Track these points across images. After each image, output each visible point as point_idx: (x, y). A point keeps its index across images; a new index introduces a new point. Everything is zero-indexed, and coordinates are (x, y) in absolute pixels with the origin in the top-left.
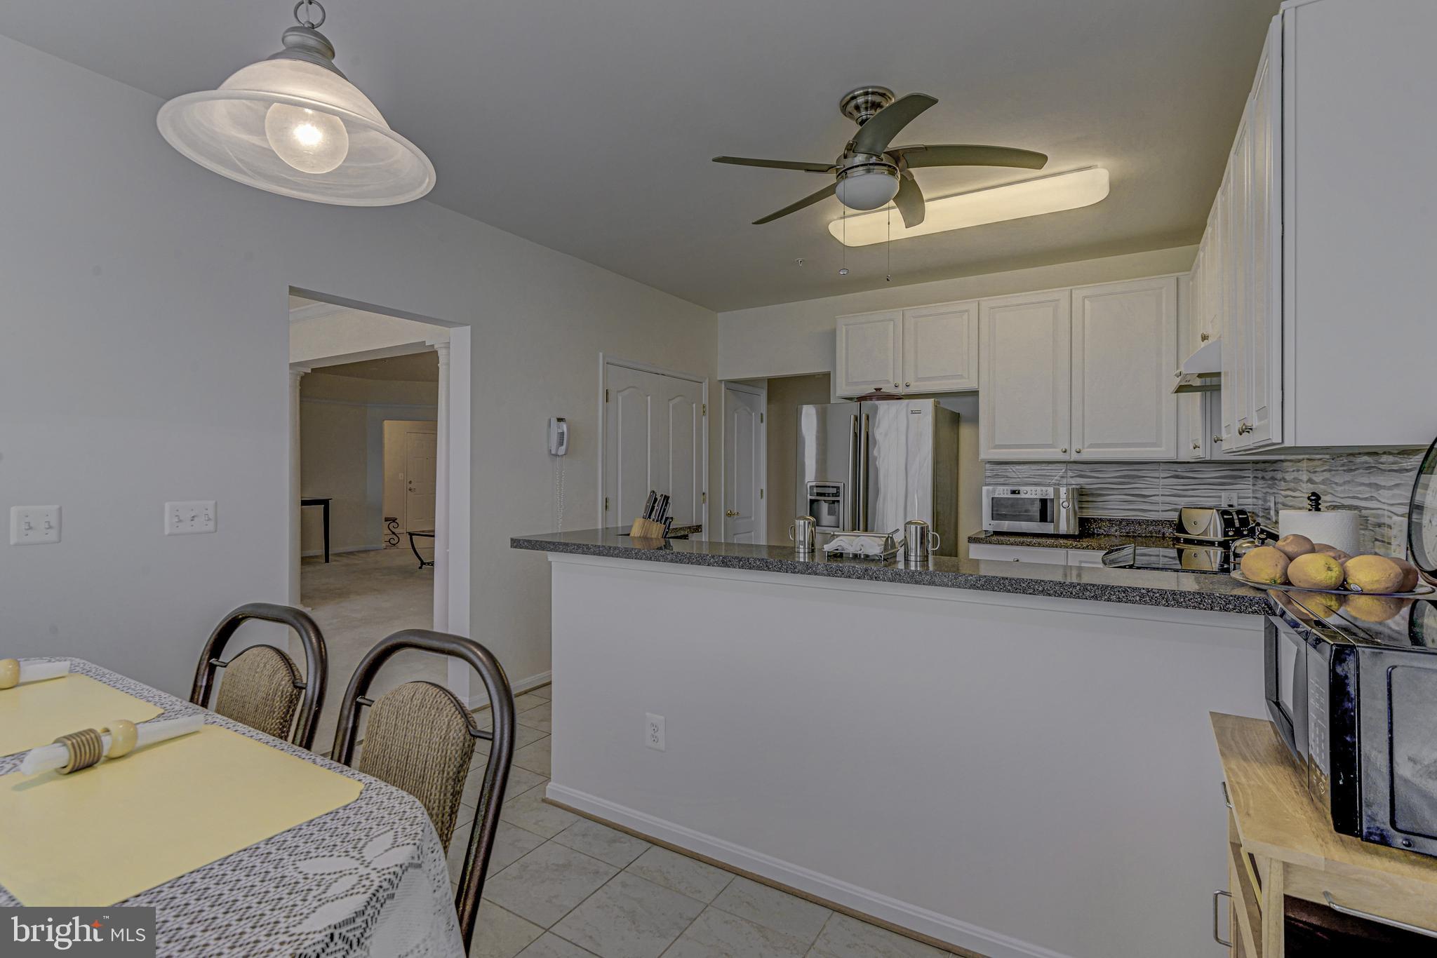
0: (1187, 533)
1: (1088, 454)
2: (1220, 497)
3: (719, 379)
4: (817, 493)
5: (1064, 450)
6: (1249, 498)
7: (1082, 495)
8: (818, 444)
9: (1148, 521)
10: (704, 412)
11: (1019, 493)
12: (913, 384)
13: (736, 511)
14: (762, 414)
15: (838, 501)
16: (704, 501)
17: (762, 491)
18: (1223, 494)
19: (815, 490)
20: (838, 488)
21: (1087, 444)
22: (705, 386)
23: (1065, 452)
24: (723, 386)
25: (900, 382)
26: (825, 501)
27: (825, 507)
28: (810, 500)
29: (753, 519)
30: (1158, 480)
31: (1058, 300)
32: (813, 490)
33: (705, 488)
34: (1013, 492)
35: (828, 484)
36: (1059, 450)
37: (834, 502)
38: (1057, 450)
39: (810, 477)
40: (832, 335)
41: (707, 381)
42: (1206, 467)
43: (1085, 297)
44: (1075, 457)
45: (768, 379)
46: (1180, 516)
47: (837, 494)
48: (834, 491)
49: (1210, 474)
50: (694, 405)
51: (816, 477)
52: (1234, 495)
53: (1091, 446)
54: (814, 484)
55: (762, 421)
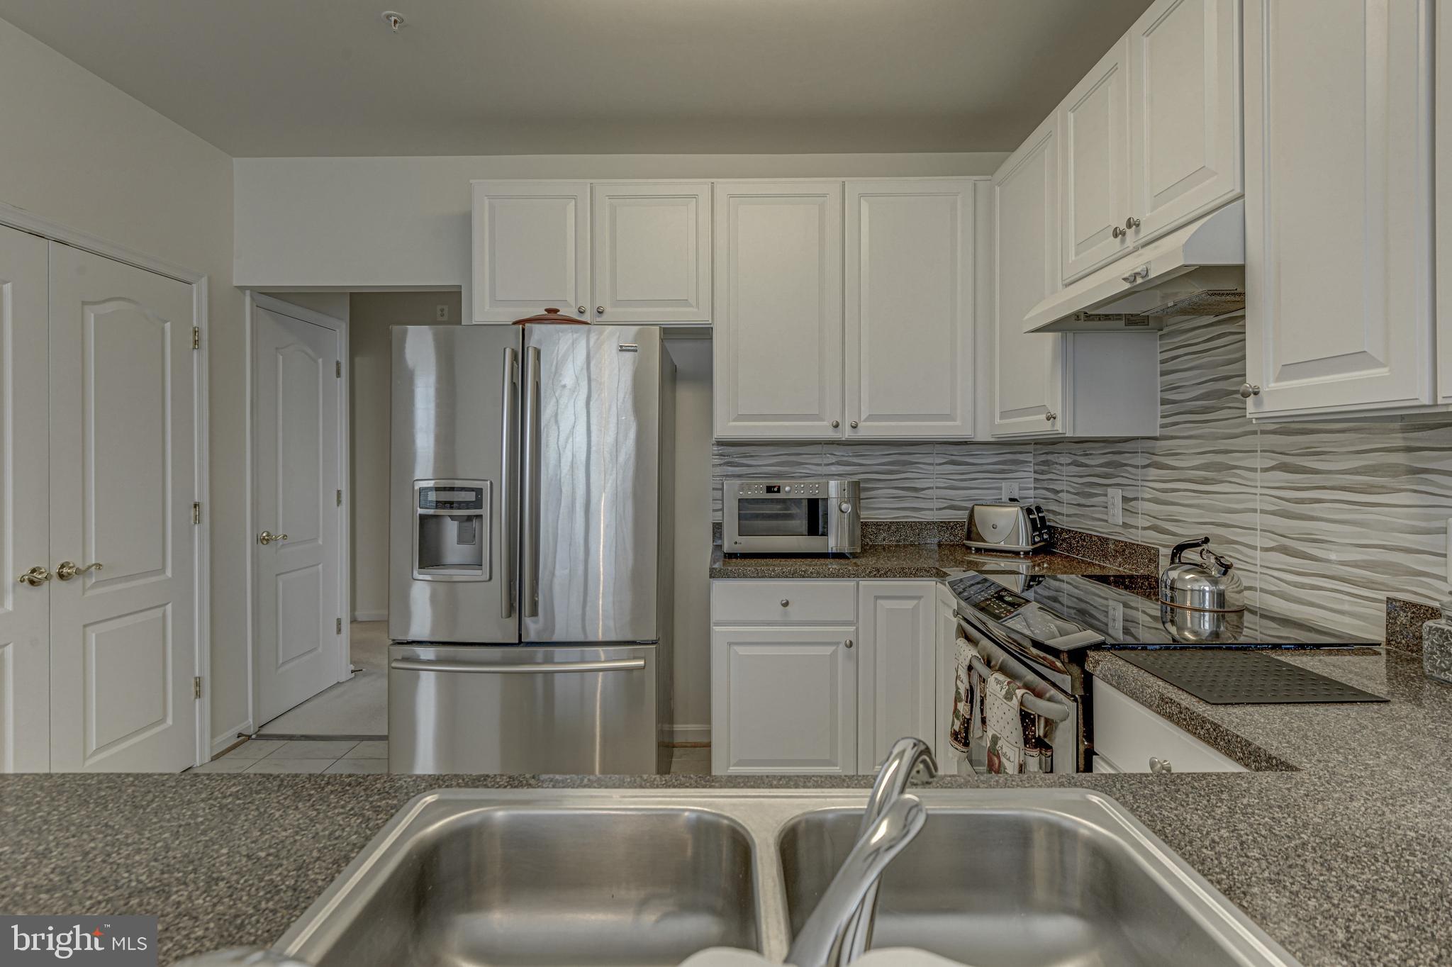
0: (984, 541)
1: (869, 430)
2: (1000, 488)
3: (235, 284)
4: (437, 502)
5: (835, 423)
6: (1030, 489)
7: (856, 492)
8: (439, 406)
9: (921, 523)
10: (196, 342)
11: (779, 491)
12: (608, 309)
13: (281, 533)
14: (338, 364)
15: (480, 517)
16: (198, 519)
17: (339, 493)
18: (1004, 484)
19: (432, 496)
20: (479, 492)
21: (863, 417)
22: (199, 294)
23: (837, 426)
24: (248, 300)
25: (587, 306)
26: (453, 518)
27: (451, 529)
28: (421, 516)
29: (320, 542)
30: (931, 468)
31: (824, 196)
32: (427, 496)
33: (200, 493)
34: (770, 489)
35: (458, 484)
36: (826, 424)
37: (469, 518)
38: (825, 423)
39: (424, 472)
40: (465, 222)
41: (204, 280)
42: (982, 450)
43: (861, 196)
44: (847, 434)
45: (351, 294)
46: (971, 516)
47: (478, 504)
48: (471, 497)
49: (989, 458)
50: (168, 325)
51: (436, 470)
52: (1015, 486)
53: (871, 418)
54: (431, 484)
55: (338, 374)
